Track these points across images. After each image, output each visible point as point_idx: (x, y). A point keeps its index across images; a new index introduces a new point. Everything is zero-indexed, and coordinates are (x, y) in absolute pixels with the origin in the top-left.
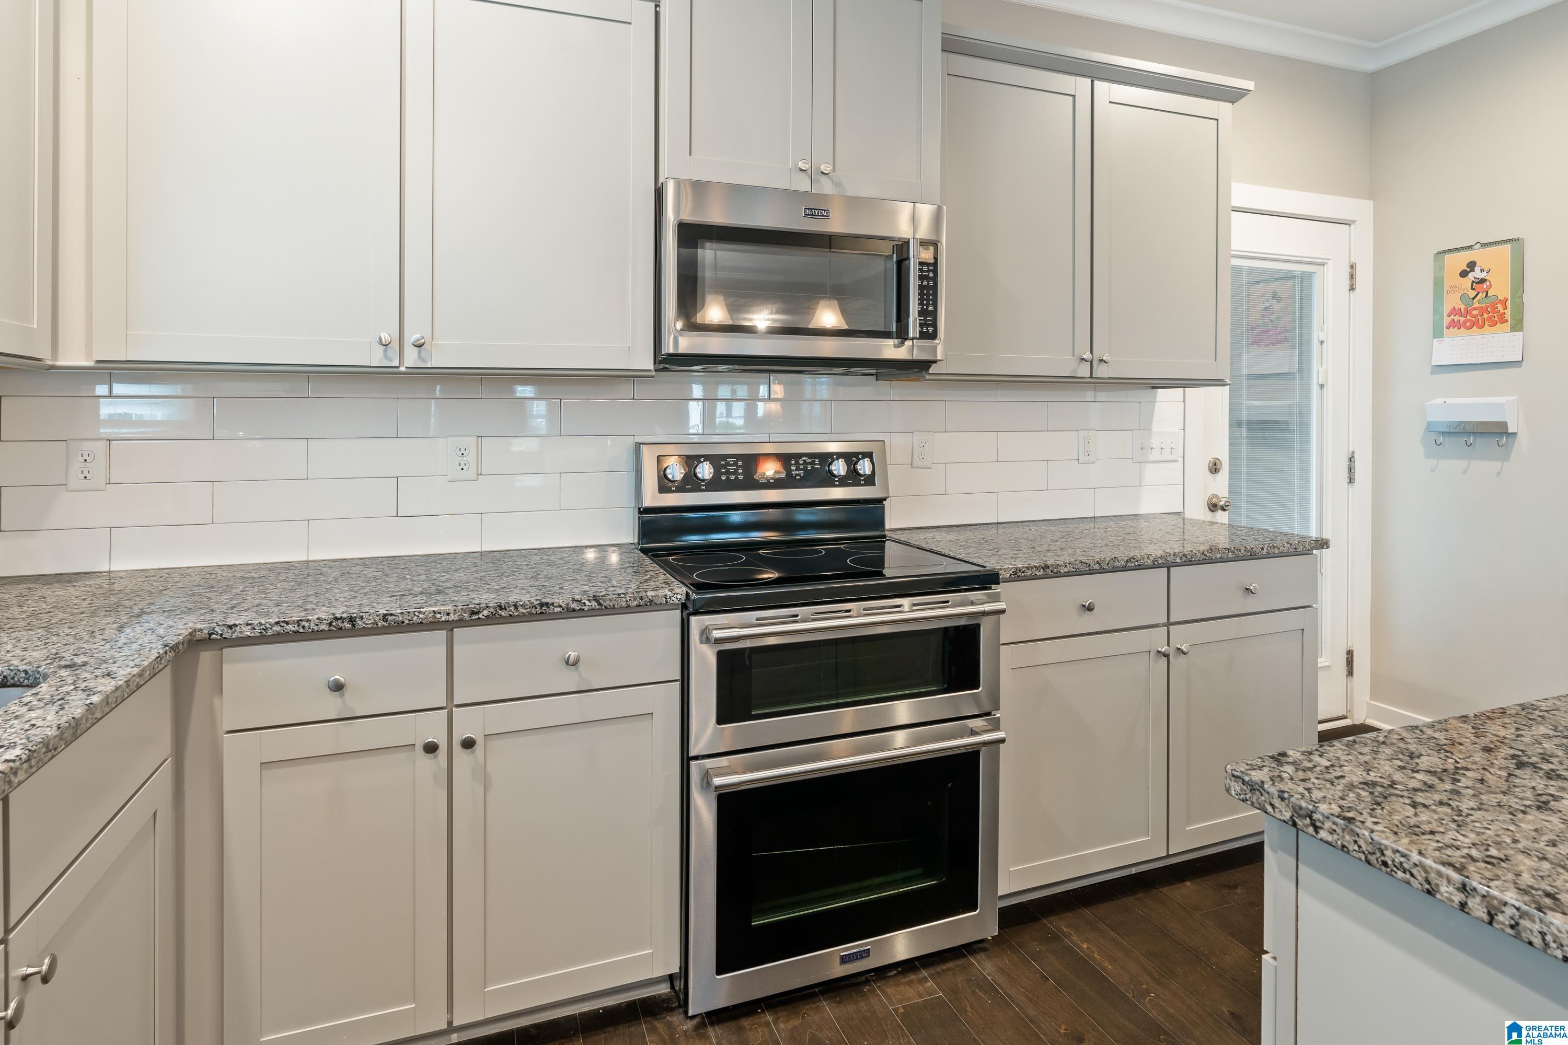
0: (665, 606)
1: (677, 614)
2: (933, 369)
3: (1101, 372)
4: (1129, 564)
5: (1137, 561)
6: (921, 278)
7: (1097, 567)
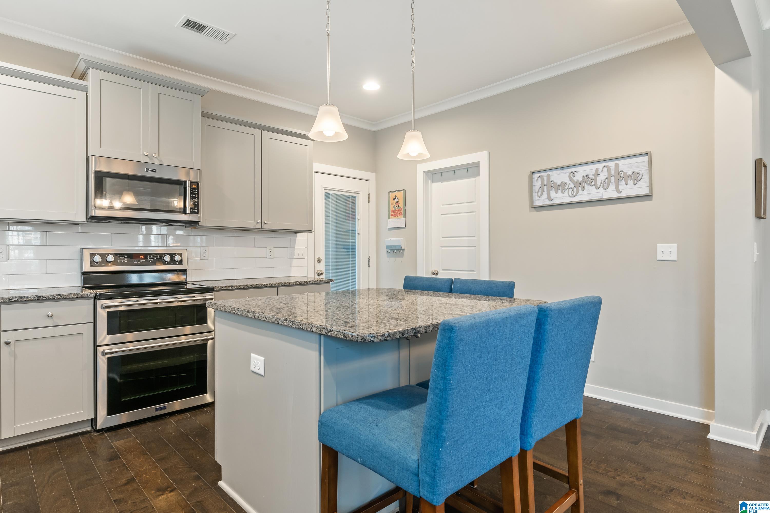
0: (87, 297)
1: (92, 301)
2: (200, 224)
3: (265, 227)
4: (263, 286)
5: (265, 285)
6: (191, 193)
7: (251, 287)
